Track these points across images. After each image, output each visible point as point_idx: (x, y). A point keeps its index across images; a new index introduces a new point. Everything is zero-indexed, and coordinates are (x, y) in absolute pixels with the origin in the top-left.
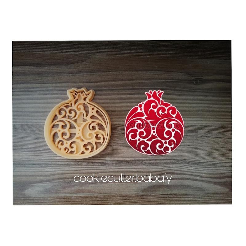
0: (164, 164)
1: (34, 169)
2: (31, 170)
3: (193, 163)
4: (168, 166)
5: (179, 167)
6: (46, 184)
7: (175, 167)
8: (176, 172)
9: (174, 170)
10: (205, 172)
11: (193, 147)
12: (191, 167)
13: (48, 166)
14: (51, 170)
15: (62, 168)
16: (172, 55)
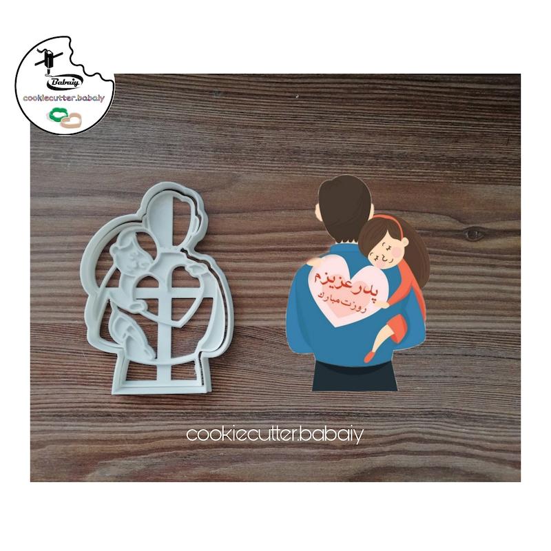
0: (401, 419)
1: (108, 426)
2: (101, 429)
3: (466, 418)
4: (408, 422)
5: (434, 426)
6: (134, 460)
7: (424, 425)
8: (426, 437)
9: (423, 433)
10: (492, 437)
11: (465, 380)
12: (460, 426)
13: (141, 420)
14: (147, 428)
15: (172, 424)
16: (418, 176)
